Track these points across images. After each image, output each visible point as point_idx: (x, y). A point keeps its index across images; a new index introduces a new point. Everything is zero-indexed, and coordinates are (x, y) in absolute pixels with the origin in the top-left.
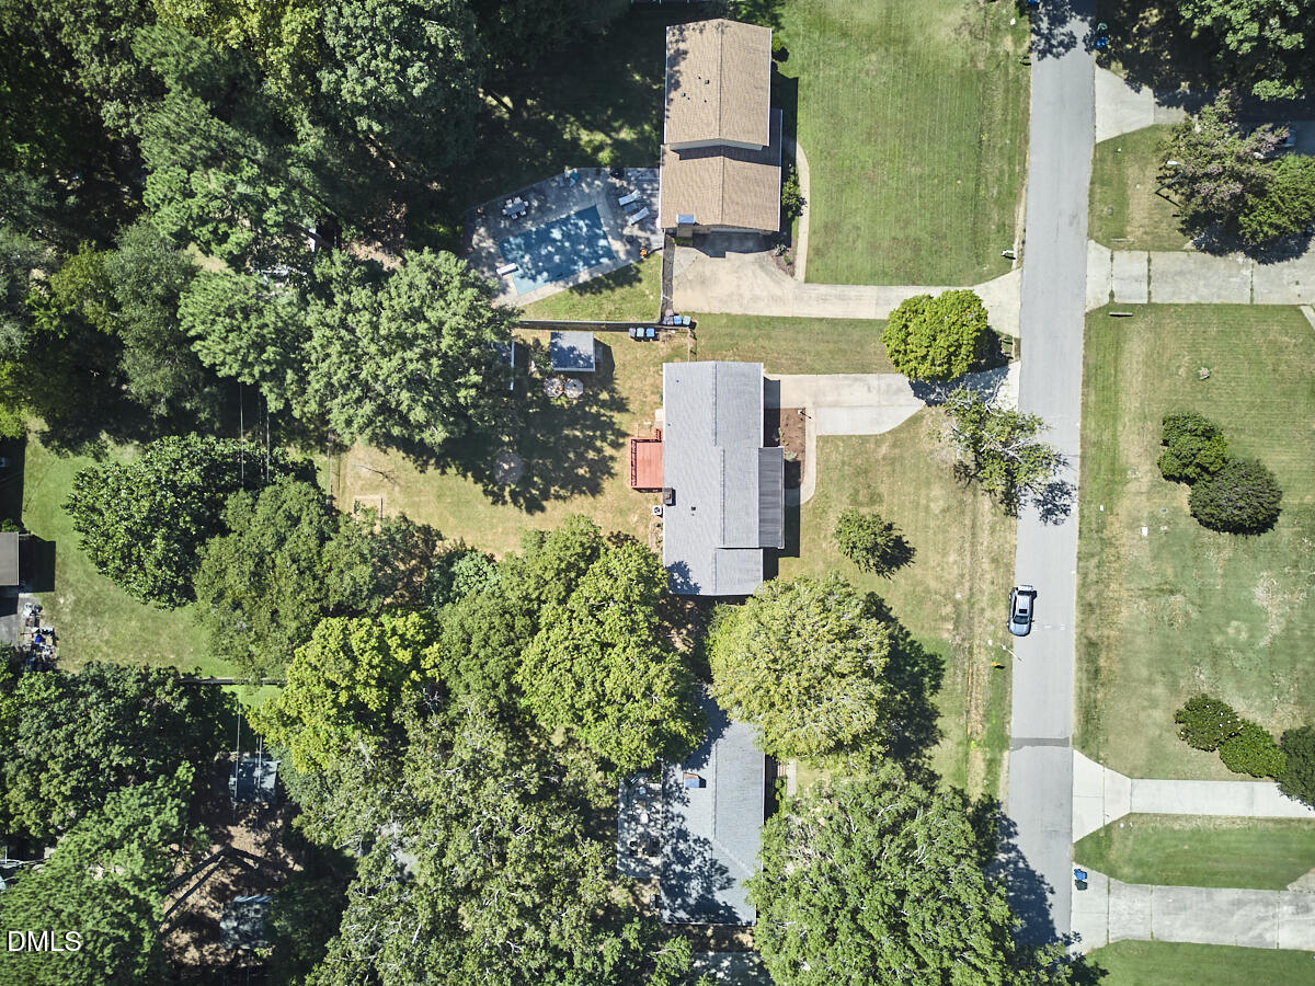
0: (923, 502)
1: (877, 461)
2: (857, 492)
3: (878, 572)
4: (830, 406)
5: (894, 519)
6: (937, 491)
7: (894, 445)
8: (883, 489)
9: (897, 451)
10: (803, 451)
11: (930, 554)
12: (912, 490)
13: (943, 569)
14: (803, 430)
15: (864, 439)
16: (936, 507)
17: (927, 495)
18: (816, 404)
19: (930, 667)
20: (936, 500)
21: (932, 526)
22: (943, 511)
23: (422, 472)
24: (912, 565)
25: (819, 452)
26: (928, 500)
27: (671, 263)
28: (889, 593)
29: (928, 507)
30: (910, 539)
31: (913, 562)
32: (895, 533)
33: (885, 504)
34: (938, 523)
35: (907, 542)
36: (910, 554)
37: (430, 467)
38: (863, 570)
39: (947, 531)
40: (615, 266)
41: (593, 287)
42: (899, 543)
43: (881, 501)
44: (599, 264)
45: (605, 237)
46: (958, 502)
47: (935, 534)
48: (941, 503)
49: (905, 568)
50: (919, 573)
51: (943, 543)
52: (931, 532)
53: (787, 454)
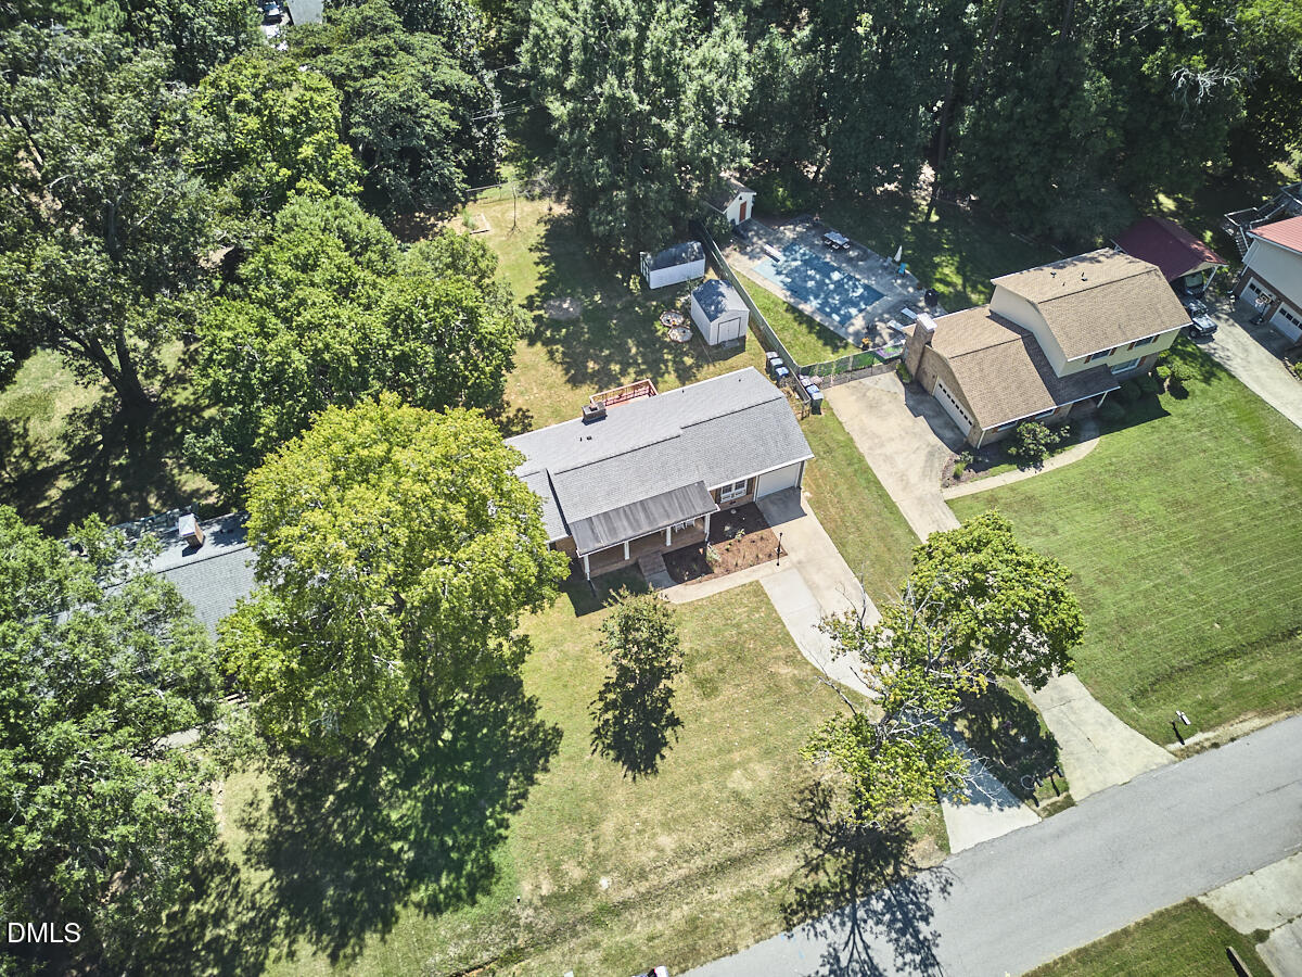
0: (737, 757)
1: (763, 667)
2: (707, 657)
3: (597, 731)
4: (806, 581)
5: (690, 725)
6: (763, 771)
7: (798, 682)
8: (727, 692)
9: (794, 689)
10: (728, 571)
11: (657, 802)
12: (746, 734)
13: (639, 832)
14: (757, 560)
15: (786, 639)
16: (737, 780)
17: (750, 759)
18: (800, 565)
19: (470, 877)
20: (751, 776)
21: (705, 786)
22: (736, 794)
23: (531, 250)
24: (630, 779)
25: (738, 591)
26: (743, 764)
27: (872, 374)
28: (570, 758)
29: (731, 767)
30: (669, 760)
31: (634, 778)
32: (668, 733)
33: (705, 703)
34: (714, 793)
35: (663, 757)
36: (645, 769)
37: (538, 254)
38: (592, 708)
39: (708, 815)
40: (836, 327)
41: (801, 318)
42: (656, 745)
43: (706, 696)
44: (829, 315)
45: (861, 311)
46: (763, 815)
47: (694, 796)
48: (748, 785)
49: (620, 769)
50: (620, 794)
51: (683, 815)
52: (694, 788)
53: (714, 552)
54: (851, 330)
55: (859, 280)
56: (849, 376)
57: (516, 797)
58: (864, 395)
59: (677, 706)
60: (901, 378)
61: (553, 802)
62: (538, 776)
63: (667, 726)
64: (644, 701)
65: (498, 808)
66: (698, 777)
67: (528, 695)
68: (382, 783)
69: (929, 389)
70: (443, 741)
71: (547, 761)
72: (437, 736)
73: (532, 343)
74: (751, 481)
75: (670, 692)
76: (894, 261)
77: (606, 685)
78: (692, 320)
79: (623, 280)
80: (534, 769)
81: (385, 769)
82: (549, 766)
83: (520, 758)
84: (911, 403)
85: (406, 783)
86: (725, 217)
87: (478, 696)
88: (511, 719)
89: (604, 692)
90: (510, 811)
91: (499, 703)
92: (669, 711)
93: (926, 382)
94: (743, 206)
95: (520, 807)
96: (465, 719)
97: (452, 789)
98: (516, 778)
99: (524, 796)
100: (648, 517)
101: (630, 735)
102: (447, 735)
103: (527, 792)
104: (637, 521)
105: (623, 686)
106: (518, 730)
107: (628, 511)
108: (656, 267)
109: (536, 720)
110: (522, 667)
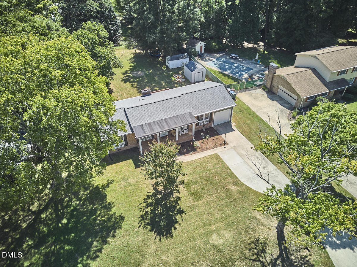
0: (213, 227)
1: (223, 187)
2: (196, 183)
3: (142, 216)
4: (238, 153)
5: (189, 213)
6: (228, 234)
7: (241, 193)
8: (206, 198)
9: (238, 196)
10: (203, 150)
11: (172, 252)
12: (217, 216)
14: (216, 146)
15: (233, 175)
16: (214, 239)
17: (220, 229)
18: (234, 148)
20: (222, 237)
21: (198, 243)
22: (215, 247)
23: (128, 60)
24: (158, 240)
25: (208, 157)
26: (217, 231)
27: (253, 90)
28: (127, 231)
29: (212, 232)
30: (178, 230)
31: (160, 240)
32: (178, 217)
33: (196, 203)
34: (203, 246)
35: (175, 228)
36: (166, 234)
37: (130, 61)
38: (140, 207)
39: (200, 258)
40: (238, 77)
41: (225, 75)
42: (172, 223)
43: (196, 200)
44: (235, 74)
45: (246, 73)
46: (230, 257)
47: (192, 248)
48: (221, 242)
49: (153, 235)
50: (152, 248)
51: (187, 259)
52: (192, 244)
53: (197, 143)
54: (243, 78)
55: (244, 66)
56: (245, 90)
57: (96, 251)
58: (252, 95)
59: (182, 205)
60: (264, 90)
61: (115, 254)
62: (109, 240)
63: (177, 214)
64: (166, 203)
65: (85, 258)
66: (194, 238)
67: (109, 201)
68: (24, 246)
69: (276, 92)
70: (62, 224)
71: (115, 232)
72: (59, 220)
73: (125, 82)
74: (211, 114)
75: (179, 198)
76: (255, 59)
77: (148, 196)
78: (185, 76)
79: (160, 67)
80: (108, 236)
81: (27, 238)
82: (116, 234)
83: (101, 231)
84: (270, 97)
85: (36, 246)
86: (195, 49)
87: (83, 203)
88: (99, 212)
89: (147, 199)
90: (91, 259)
91: (94, 205)
92: (178, 207)
93: (274, 90)
94: (201, 47)
95: (97, 257)
96: (75, 213)
97: (62, 248)
98: (98, 241)
99: (100, 250)
100: (167, 124)
101: (158, 218)
102: (65, 221)
103: (102, 248)
104: (163, 126)
105: (156, 196)
106: (102, 217)
107: (159, 123)
109: (111, 213)
110: (107, 189)
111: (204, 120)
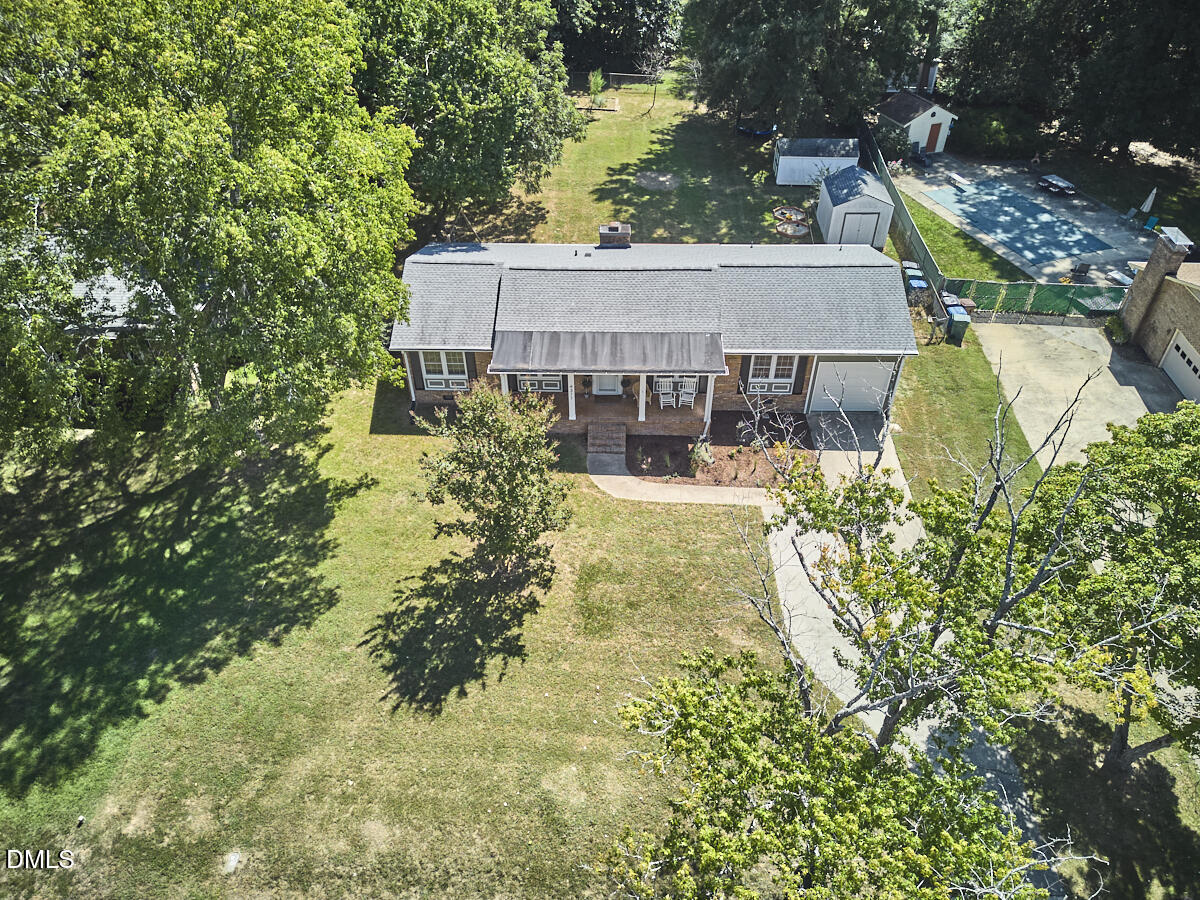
0: (584, 742)
1: (706, 625)
2: (621, 578)
3: (388, 617)
5: (535, 664)
6: (617, 786)
8: (625, 637)
11: (407, 760)
13: (346, 798)
14: (771, 482)
15: (767, 598)
16: (564, 785)
17: (604, 757)
19: (52, 751)
21: (502, 769)
22: (548, 807)
23: (653, 132)
24: (388, 706)
25: (721, 510)
26: (587, 760)
27: (1062, 324)
28: (322, 641)
29: (564, 755)
30: (466, 706)
31: (395, 708)
32: (494, 663)
33: (579, 641)
34: (511, 787)
35: (463, 694)
36: (424, 700)
37: (660, 136)
38: (402, 585)
39: (477, 821)
40: (1023, 264)
41: (974, 245)
42: (464, 670)
43: (589, 632)
44: (1019, 252)
45: (1070, 255)
46: (575, 864)
47: (473, 776)
48: (578, 799)
49: (386, 683)
50: (356, 724)
51: (435, 801)
52: (480, 764)
53: (705, 452)
54: (1048, 270)
55: (1078, 227)
56: (1023, 317)
57: (208, 663)
58: (1041, 342)
59: (531, 631)
60: (1109, 333)
61: (249, 693)
62: (260, 647)
63: (498, 651)
64: (486, 603)
65: (169, 668)
66: (500, 748)
67: (328, 535)
68: (56, 574)
69: (1157, 354)
70: (173, 551)
71: (287, 631)
72: (170, 544)
73: (599, 200)
74: (805, 361)
75: (533, 605)
76: (1140, 213)
77: (445, 562)
78: (815, 221)
79: (747, 173)
80: (260, 634)
81: (73, 557)
82: (286, 639)
83: (254, 612)
84: (1119, 367)
85: (78, 586)
86: (906, 131)
87: (261, 515)
88: (283, 558)
89: (436, 570)
90: (179, 679)
91: (285, 531)
92: (515, 631)
93: (1153, 344)
94: (936, 128)
95: (200, 679)
96: (224, 535)
97: (133, 617)
98: (228, 637)
99: (218, 665)
101: (432, 642)
102: (184, 547)
103: (226, 661)
104: (595, 354)
105: (467, 572)
106: (280, 575)
107: (587, 342)
108: (790, 152)
109: (313, 573)
110: (346, 501)
111: (771, 379)
